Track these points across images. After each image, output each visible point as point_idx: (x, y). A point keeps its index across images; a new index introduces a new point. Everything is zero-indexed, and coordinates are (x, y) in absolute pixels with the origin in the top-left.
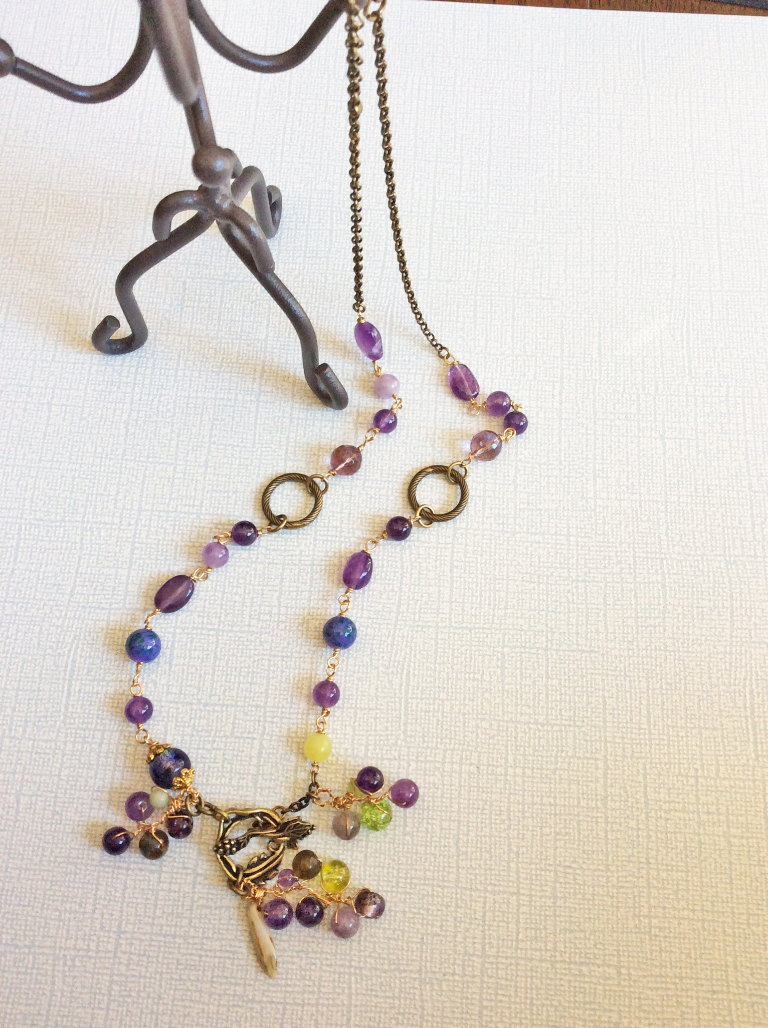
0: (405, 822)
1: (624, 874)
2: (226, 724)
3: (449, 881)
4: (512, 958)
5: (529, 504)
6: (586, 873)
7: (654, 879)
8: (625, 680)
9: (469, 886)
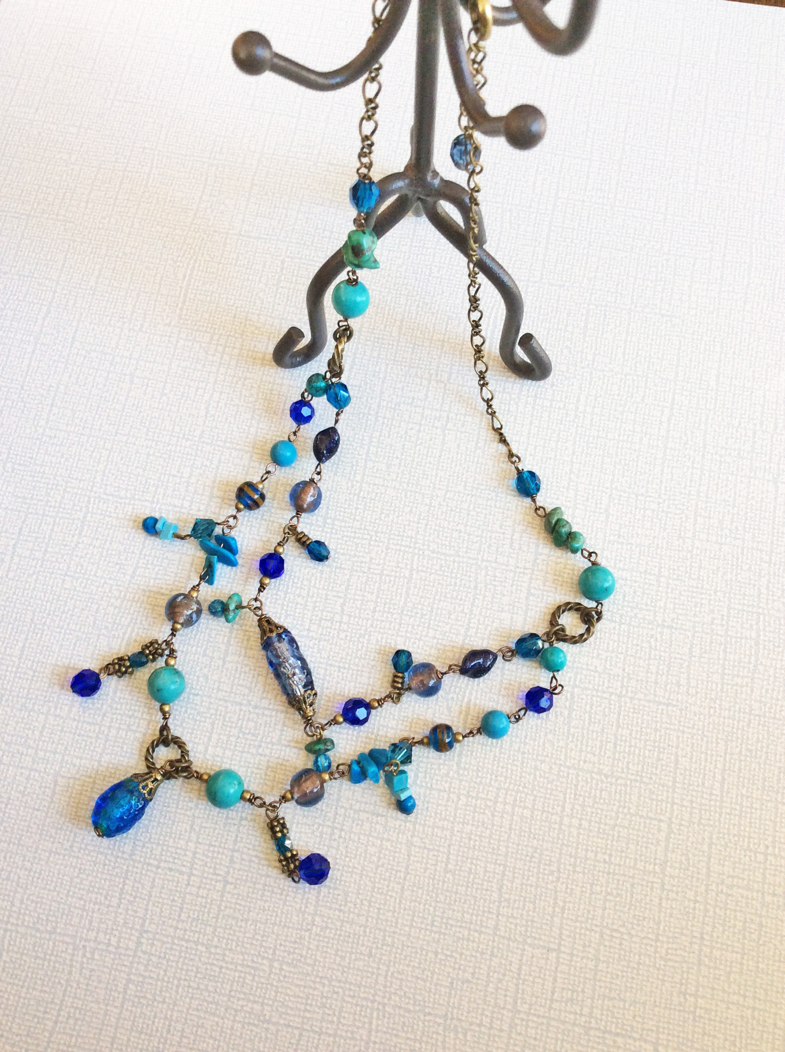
0: (448, 858)
1: (675, 946)
2: (275, 729)
3: (487, 927)
4: (543, 1017)
5: (619, 537)
6: (634, 939)
7: (706, 956)
8: (702, 739)
9: (507, 935)
